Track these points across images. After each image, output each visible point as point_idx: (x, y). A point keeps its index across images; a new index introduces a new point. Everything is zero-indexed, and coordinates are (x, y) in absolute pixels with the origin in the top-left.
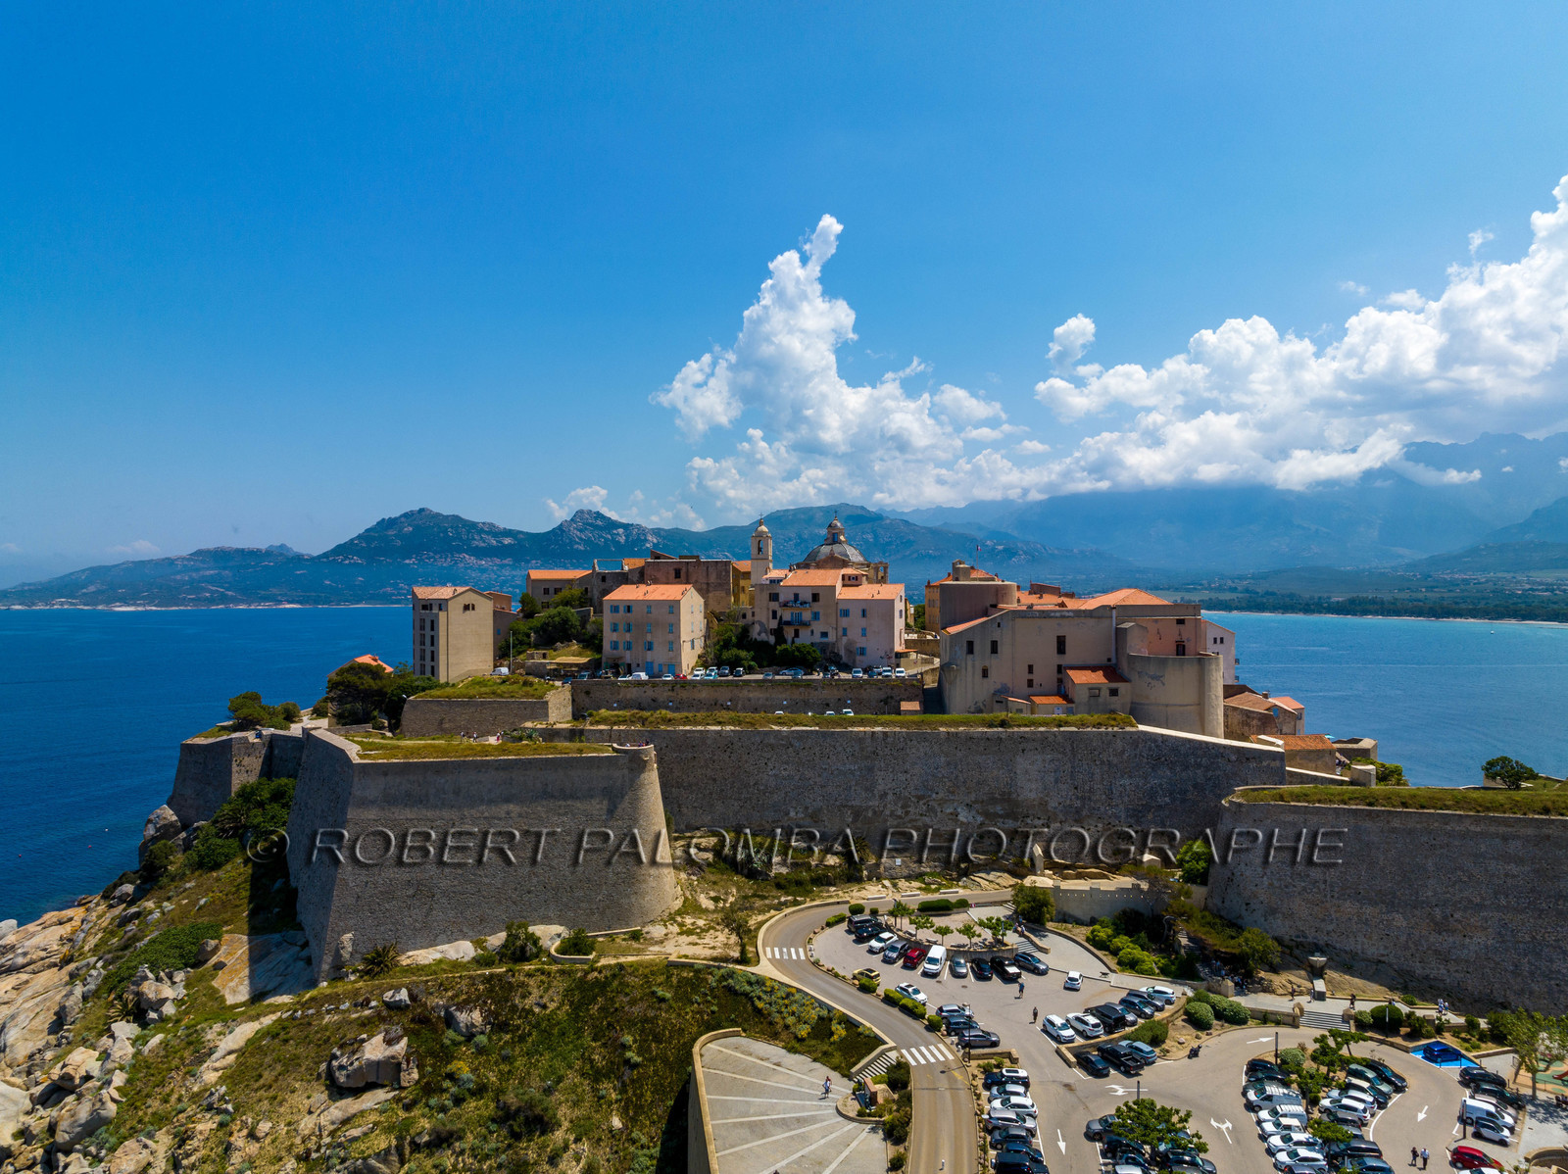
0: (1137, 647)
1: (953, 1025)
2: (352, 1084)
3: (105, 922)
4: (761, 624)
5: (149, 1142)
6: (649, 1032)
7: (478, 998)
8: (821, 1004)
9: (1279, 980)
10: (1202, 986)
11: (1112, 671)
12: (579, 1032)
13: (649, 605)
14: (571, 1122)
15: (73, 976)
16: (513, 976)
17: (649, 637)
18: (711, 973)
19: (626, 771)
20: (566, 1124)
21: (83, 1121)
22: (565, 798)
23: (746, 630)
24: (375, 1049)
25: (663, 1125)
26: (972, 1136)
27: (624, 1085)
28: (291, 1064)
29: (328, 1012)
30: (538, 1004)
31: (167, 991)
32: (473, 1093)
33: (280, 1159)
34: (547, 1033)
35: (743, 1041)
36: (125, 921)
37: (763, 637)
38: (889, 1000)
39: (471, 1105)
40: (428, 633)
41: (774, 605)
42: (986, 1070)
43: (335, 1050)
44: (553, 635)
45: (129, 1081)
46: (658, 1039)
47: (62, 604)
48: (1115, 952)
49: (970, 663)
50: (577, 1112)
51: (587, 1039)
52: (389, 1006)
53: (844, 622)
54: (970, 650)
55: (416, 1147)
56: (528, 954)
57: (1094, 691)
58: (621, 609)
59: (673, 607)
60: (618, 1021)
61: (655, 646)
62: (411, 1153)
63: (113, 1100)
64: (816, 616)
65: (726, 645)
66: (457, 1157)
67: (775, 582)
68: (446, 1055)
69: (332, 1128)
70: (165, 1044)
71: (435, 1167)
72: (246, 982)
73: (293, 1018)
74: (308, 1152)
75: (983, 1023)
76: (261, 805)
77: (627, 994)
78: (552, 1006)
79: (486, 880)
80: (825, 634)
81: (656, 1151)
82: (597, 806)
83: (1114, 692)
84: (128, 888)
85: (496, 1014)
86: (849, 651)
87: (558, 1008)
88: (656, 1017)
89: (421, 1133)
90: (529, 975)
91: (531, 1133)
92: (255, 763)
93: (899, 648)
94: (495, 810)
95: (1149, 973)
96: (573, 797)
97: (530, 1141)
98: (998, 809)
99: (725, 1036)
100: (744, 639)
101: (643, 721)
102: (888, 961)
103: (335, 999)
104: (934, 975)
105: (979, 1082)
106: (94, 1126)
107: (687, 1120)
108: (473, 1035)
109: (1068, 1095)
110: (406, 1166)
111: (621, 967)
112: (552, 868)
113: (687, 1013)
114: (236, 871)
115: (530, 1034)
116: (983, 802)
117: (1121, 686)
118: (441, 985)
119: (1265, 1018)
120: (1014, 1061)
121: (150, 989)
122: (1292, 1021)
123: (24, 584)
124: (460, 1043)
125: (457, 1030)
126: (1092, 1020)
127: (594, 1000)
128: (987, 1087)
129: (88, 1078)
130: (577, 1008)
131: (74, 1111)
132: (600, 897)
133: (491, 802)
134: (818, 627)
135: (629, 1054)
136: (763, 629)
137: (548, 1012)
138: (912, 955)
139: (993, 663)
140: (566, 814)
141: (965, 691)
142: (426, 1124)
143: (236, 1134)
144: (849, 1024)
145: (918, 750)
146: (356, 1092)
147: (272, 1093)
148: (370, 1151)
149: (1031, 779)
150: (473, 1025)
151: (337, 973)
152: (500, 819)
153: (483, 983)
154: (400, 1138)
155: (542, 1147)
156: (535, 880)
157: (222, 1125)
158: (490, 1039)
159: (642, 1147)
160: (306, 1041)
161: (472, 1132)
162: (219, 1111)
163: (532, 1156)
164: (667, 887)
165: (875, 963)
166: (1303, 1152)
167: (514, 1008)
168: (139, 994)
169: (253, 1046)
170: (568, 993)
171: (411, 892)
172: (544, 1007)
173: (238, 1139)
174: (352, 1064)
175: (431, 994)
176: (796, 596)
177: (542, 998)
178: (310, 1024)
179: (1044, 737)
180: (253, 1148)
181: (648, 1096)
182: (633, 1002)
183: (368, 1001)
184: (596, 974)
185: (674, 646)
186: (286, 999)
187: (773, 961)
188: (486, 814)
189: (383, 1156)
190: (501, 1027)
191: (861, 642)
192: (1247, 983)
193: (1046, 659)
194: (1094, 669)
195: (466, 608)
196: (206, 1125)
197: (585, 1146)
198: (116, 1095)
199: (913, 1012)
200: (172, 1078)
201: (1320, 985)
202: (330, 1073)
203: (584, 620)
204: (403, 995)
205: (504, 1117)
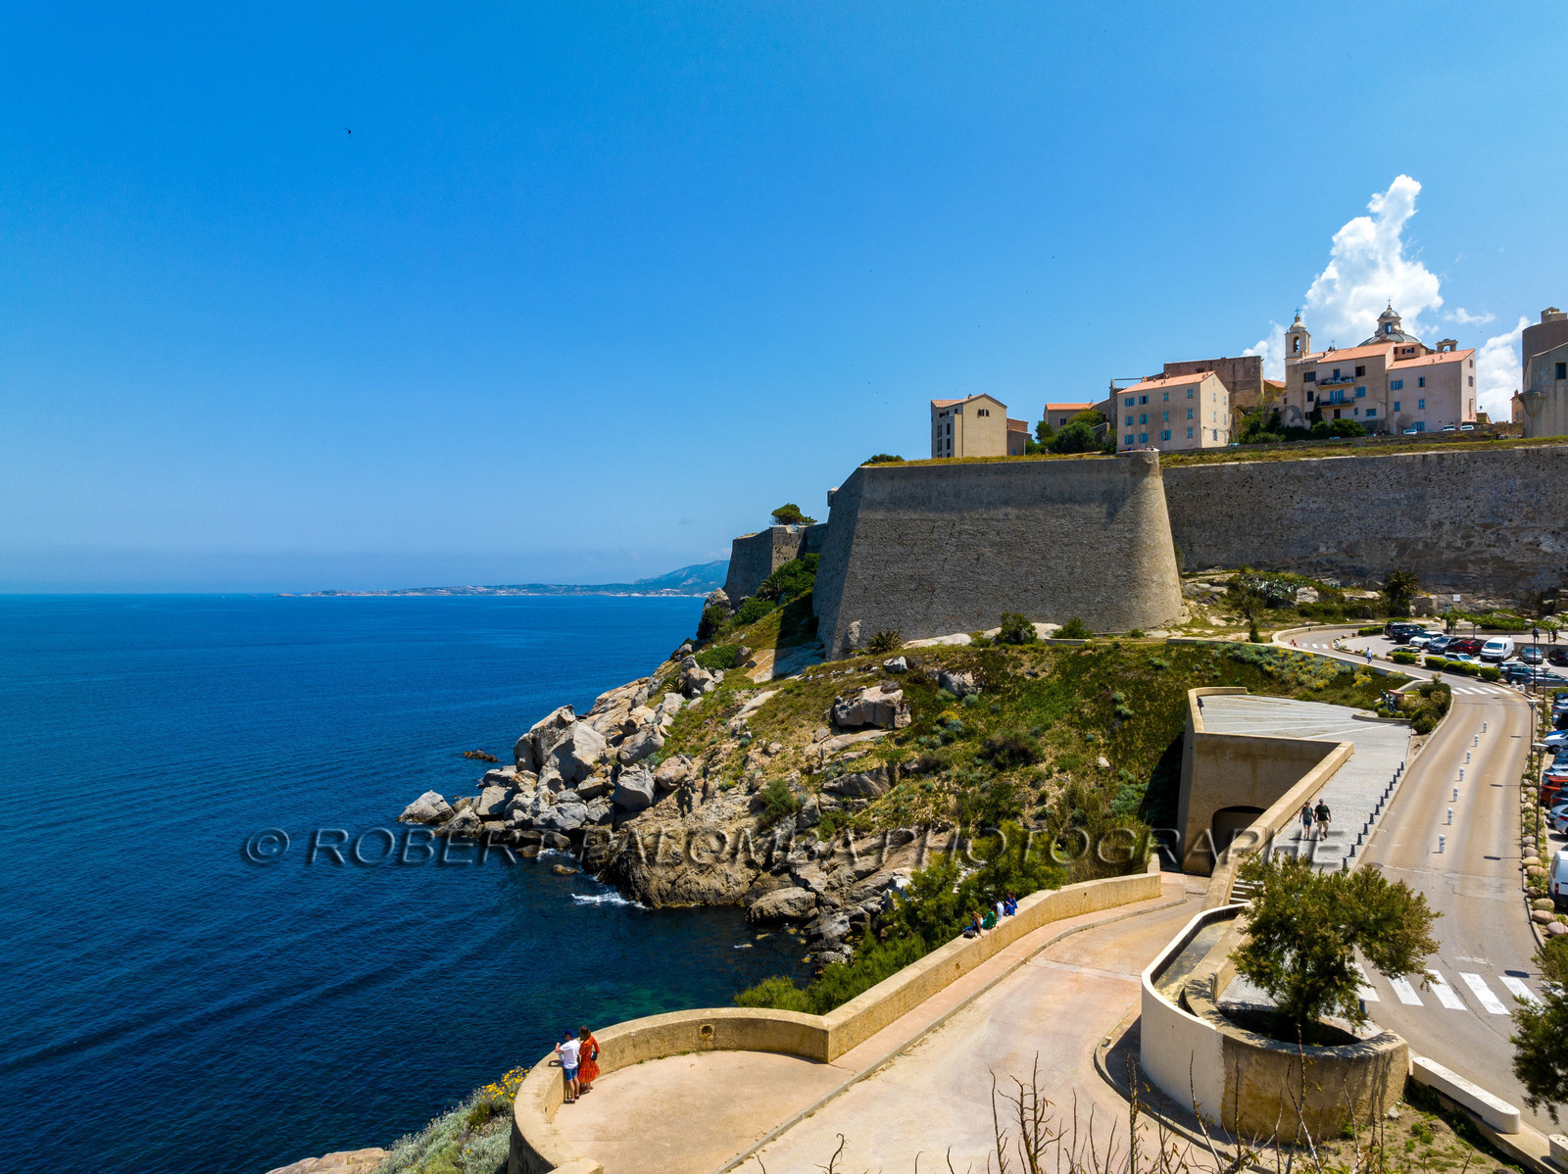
2: (851, 722)
4: (1294, 408)
5: (687, 760)
6: (1142, 692)
7: (971, 666)
8: (1344, 663)
12: (1069, 693)
14: (1056, 758)
16: (1007, 652)
17: (1166, 426)
18: (1215, 648)
19: (1128, 475)
20: (1050, 759)
21: (640, 745)
22: (1063, 502)
23: (1276, 416)
24: (872, 695)
25: (1154, 766)
27: (1113, 733)
28: (804, 709)
29: (835, 676)
30: (1030, 673)
31: (709, 676)
32: (961, 736)
33: (788, 770)
34: (1036, 693)
35: (1248, 697)
37: (1298, 422)
38: (1431, 665)
39: (959, 745)
40: (945, 437)
41: (1310, 386)
43: (838, 697)
45: (674, 724)
46: (1152, 698)
50: (1062, 751)
51: (1077, 698)
52: (888, 669)
53: (1396, 395)
54: (1562, 375)
55: (906, 774)
56: (1023, 638)
58: (1137, 401)
59: (1193, 391)
60: (1110, 683)
61: (1173, 435)
62: (902, 777)
63: (662, 734)
64: (1361, 393)
65: (1254, 429)
66: (943, 782)
67: (1312, 362)
68: (939, 707)
69: (832, 753)
70: (703, 704)
71: (922, 787)
72: (771, 670)
73: (805, 681)
74: (811, 768)
76: (794, 575)
77: (1121, 664)
78: (1043, 675)
79: (985, 578)
80: (1371, 412)
81: (1145, 786)
82: (1097, 511)
84: (686, 647)
85: (988, 679)
87: (1050, 676)
88: (1151, 681)
89: (910, 761)
90: (1022, 653)
91: (1015, 764)
92: (791, 550)
94: (993, 513)
96: (1072, 500)
97: (1014, 770)
99: (1228, 692)
100: (1274, 423)
103: (842, 668)
106: (647, 750)
107: (1181, 763)
108: (964, 694)
110: (895, 788)
111: (1116, 647)
112: (1049, 568)
113: (1186, 678)
114: (773, 617)
115: (1020, 695)
118: (937, 657)
121: (696, 673)
124: (951, 700)
125: (950, 689)
127: (1087, 669)
129: (645, 723)
130: (1068, 676)
131: (635, 742)
132: (1098, 599)
133: (990, 505)
134: (1363, 405)
135: (1119, 707)
136: (1298, 414)
137: (1039, 679)
140: (1064, 516)
142: (917, 756)
143: (752, 750)
144: (1377, 674)
145: (1485, 472)
146: (855, 729)
147: (783, 726)
148: (864, 769)
150: (965, 685)
151: (847, 651)
152: (998, 521)
153: (977, 656)
154: (892, 763)
155: (1026, 774)
156: (1032, 580)
157: (742, 746)
158: (980, 696)
159: (1130, 782)
160: (816, 695)
161: (958, 765)
162: (741, 737)
163: (1014, 781)
164: (1173, 599)
167: (1006, 675)
168: (687, 677)
169: (772, 702)
170: (1060, 665)
171: (913, 586)
172: (1036, 675)
173: (754, 753)
174: (852, 704)
175: (927, 663)
176: (1337, 372)
177: (1034, 669)
178: (819, 684)
180: (766, 760)
181: (1139, 744)
182: (1127, 670)
183: (870, 667)
184: (1090, 651)
185: (1194, 431)
188: (985, 516)
189: (876, 774)
190: (990, 688)
191: (1418, 415)
195: (981, 413)
196: (731, 745)
197: (1069, 777)
198: (664, 731)
199: (1462, 670)
200: (707, 723)
202: (834, 712)
203: (1101, 433)
204: (902, 661)
205: (990, 753)
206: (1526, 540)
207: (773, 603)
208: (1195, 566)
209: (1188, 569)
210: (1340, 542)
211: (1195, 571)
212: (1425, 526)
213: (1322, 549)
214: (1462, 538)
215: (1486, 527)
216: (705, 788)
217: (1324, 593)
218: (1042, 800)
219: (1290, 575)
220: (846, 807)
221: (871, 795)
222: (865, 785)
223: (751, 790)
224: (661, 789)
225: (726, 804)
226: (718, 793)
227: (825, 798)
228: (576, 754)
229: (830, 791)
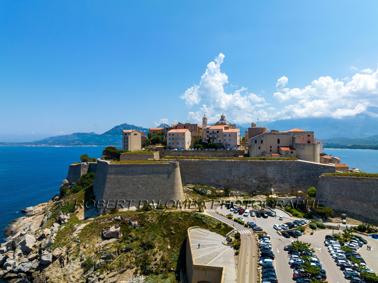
0: (298, 141)
1: (251, 226)
2: (107, 237)
3: (52, 205)
4: (204, 138)
5: (62, 248)
6: (177, 227)
7: (137, 219)
8: (219, 221)
9: (333, 220)
10: (314, 220)
11: (291, 148)
12: (160, 227)
13: (178, 134)
14: (158, 246)
15: (45, 215)
16: (145, 214)
17: (178, 141)
18: (192, 214)
19: (172, 168)
20: (157, 247)
21: (47, 243)
22: (158, 174)
23: (201, 140)
24: (113, 229)
25: (180, 248)
26: (255, 248)
27: (171, 239)
28: (93, 232)
29: (102, 221)
30: (151, 220)
31: (66, 217)
32: (135, 240)
33: (91, 253)
34: (153, 227)
35: (200, 229)
36: (56, 204)
37: (205, 141)
38: (235, 220)
39: (135, 242)
40: (126, 140)
41: (208, 134)
42: (259, 235)
43: (103, 229)
44: (155, 142)
45: (57, 235)
46: (179, 228)
47: (43, 145)
48: (292, 213)
49: (256, 145)
50: (160, 244)
51: (162, 228)
52: (116, 220)
53: (225, 138)
54: (256, 142)
55: (122, 251)
56: (149, 209)
57: (287, 152)
58: (171, 135)
59: (184, 134)
60: (170, 224)
61: (179, 143)
62: (121, 253)
63: (54, 239)
64: (218, 136)
65: (196, 143)
66: (131, 254)
67: (208, 128)
68: (129, 231)
69: (103, 246)
70: (65, 228)
71: (126, 256)
72: (84, 215)
73: (94, 222)
74: (97, 251)
75: (258, 225)
76: (87, 178)
77: (172, 218)
78: (154, 221)
79: (139, 192)
80: (220, 141)
81: (178, 254)
82: (165, 176)
83: (292, 152)
84: (57, 197)
85: (141, 222)
86: (226, 145)
87: (156, 221)
88: (179, 223)
89: (123, 248)
90: (149, 214)
91: (149, 249)
92: (86, 170)
93: (238, 144)
94: (141, 176)
95: (301, 217)
96: (160, 173)
97: (149, 251)
98: (263, 180)
99: (195, 228)
100: (200, 142)
101: (176, 158)
102: (235, 213)
103: (104, 218)
104: (246, 216)
105: (258, 238)
106: (49, 245)
107: (186, 247)
108: (135, 227)
109: (280, 241)
110: (120, 256)
111: (171, 212)
112: (154, 190)
113: (186, 223)
114: (82, 192)
115: (149, 227)
116: (259, 178)
117: (294, 151)
118: (128, 216)
119: (330, 227)
120: (266, 234)
121: (62, 216)
122: (337, 228)
123: (35, 141)
124: (132, 229)
125: (132, 226)
126: (286, 225)
127: (164, 219)
128: (259, 239)
129: (48, 235)
130: (160, 221)
131: (45, 241)
132: (166, 197)
133: (140, 174)
134: (218, 139)
135: (172, 232)
136: (205, 140)
137: (153, 222)
138: (241, 212)
139: (261, 145)
140: (158, 177)
141: (255, 152)
142: (124, 246)
143: (81, 247)
144: (225, 225)
145: (243, 165)
146: (108, 239)
147: (89, 238)
148: (111, 252)
149: (271, 172)
150: (135, 225)
151: (104, 213)
152: (142, 178)
153: (138, 215)
154: (118, 249)
155: (152, 252)
156: (150, 193)
157: (78, 245)
158: (139, 228)
159: (175, 253)
160: (97, 227)
161: (135, 248)
162: (77, 242)
163: (149, 254)
164: (182, 196)
165: (232, 213)
166: (340, 254)
167: (145, 221)
168: (60, 217)
169: (85, 228)
170: (158, 218)
171: (121, 195)
172: (152, 221)
173: (81, 248)
174: (107, 232)
175: (126, 218)
176: (213, 132)
177: (152, 218)
178: (98, 224)
179: (274, 162)
180: (85, 250)
181: (177, 241)
182: (173, 220)
183: (111, 219)
184: (165, 214)
185: (184, 143)
186: (92, 219)
187: (207, 212)
188: (139, 177)
189: (114, 253)
190: (142, 225)
191: (229, 143)
192: (326, 220)
193: (275, 145)
194: (287, 147)
195: (135, 134)
196: (74, 245)
197: (161, 252)
198: (54, 238)
199: (241, 223)
200: (67, 235)
201: (344, 221)
202: (102, 234)
203: (163, 138)
204: (119, 218)
205: (143, 245)
206: (250, 180)
207: (81, 187)
208: (186, 183)
209: (185, 183)
210: (215, 179)
211: (185, 184)
212: (232, 176)
213: (212, 180)
214: (239, 179)
215: (243, 177)
216: (68, 259)
217: (213, 191)
218: (156, 260)
219: (206, 186)
220: (107, 262)
221: (113, 258)
222: (112, 256)
223: (81, 260)
224: (54, 258)
225: (75, 265)
226: (72, 261)
227: (102, 261)
228: (27, 245)
229: (103, 258)
